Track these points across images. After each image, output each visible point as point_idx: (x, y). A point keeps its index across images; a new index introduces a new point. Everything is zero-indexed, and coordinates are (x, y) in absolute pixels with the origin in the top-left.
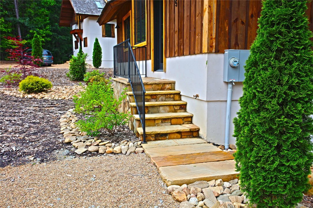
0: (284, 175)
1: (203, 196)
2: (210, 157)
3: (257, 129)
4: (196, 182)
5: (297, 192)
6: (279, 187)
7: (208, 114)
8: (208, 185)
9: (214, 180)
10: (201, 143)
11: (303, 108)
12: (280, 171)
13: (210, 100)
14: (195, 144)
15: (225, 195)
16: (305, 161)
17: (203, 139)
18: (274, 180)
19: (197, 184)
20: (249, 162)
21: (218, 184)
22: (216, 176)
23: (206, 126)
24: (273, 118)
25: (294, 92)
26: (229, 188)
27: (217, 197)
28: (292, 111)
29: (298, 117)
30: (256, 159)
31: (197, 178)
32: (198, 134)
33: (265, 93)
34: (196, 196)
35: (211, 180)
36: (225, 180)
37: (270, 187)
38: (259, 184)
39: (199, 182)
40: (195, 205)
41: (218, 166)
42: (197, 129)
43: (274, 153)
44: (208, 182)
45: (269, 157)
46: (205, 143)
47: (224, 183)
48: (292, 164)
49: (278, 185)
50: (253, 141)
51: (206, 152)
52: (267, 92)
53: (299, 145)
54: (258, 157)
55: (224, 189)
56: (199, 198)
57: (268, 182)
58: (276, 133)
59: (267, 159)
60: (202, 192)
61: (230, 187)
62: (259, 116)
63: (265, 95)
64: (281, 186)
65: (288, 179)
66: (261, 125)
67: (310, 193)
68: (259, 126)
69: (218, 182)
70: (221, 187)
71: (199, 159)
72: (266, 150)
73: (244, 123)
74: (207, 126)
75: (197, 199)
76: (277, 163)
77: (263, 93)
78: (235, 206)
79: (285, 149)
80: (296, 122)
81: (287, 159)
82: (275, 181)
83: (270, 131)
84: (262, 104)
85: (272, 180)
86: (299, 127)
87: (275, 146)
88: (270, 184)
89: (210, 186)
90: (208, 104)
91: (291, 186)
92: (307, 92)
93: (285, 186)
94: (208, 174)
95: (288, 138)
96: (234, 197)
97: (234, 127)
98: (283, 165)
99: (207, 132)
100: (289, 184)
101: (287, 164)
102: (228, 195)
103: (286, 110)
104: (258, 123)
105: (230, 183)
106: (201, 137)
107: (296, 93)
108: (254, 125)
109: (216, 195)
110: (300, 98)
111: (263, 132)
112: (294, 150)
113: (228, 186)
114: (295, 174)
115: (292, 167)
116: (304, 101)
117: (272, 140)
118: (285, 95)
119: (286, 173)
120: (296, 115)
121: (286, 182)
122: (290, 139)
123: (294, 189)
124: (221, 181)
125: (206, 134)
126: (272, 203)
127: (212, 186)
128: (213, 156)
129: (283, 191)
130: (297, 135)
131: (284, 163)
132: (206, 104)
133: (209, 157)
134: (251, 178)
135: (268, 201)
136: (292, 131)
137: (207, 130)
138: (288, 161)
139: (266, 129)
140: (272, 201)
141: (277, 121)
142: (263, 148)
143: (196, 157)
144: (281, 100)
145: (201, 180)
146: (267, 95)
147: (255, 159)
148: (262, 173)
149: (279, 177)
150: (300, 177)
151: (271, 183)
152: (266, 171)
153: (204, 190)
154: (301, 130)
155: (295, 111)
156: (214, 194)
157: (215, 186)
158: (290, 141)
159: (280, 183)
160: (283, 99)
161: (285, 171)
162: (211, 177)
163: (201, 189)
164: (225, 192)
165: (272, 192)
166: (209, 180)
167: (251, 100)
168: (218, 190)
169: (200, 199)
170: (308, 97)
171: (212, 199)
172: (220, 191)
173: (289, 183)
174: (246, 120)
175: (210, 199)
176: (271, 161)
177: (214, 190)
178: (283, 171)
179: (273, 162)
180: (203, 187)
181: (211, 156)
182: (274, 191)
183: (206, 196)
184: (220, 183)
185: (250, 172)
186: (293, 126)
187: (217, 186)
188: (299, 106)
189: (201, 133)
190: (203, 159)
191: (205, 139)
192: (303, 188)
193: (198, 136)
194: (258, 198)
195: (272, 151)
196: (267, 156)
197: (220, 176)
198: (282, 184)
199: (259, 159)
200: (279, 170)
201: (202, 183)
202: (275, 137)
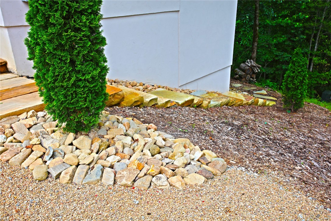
0: (82, 89)
1: (12, 132)
2: (21, 91)
3: (48, 47)
4: (3, 119)
5: (98, 102)
6: (80, 101)
7: (11, 42)
8: (18, 119)
9: (25, 113)
10: (12, 78)
11: (87, 20)
12: (79, 87)
13: (10, 26)
14: (4, 80)
15: (38, 124)
16: (98, 72)
17: (13, 73)
18: (74, 95)
19: (4, 121)
20: (49, 84)
21: (30, 116)
22: (27, 108)
23: (13, 57)
24: (60, 33)
25: (77, 3)
26: (44, 117)
27: (29, 129)
28: (77, 24)
29: (85, 30)
30: (54, 78)
31: (3, 114)
32: (7, 69)
33: (47, 6)
34: (4, 133)
35: (22, 113)
36: (38, 110)
37: (73, 104)
38: (62, 103)
39: (7, 118)
40: (2, 142)
41: (30, 98)
42: (4, 62)
43: (69, 69)
44: (19, 116)
45: (65, 74)
46: (16, 77)
47: (38, 113)
48: (87, 77)
49: (79, 100)
50: (46, 61)
51: (16, 86)
52: (50, 4)
53: (91, 58)
54: (55, 76)
55: (38, 119)
56: (7, 134)
57: (69, 99)
58: (66, 48)
59: (64, 76)
60: (11, 128)
61: (45, 115)
62: (47, 32)
63: (49, 8)
64: (82, 100)
65: (87, 92)
66: (51, 43)
67: (123, 105)
68: (48, 43)
69: (30, 113)
70: (35, 118)
71: (7, 95)
72: (61, 68)
73: (34, 43)
74: (15, 58)
75: (4, 136)
76: (73, 79)
77: (45, 6)
78: (48, 132)
79: (78, 63)
80: (84, 35)
81: (83, 73)
82: (76, 97)
83: (61, 47)
84: (47, 18)
85: (72, 96)
86: (88, 40)
87: (68, 63)
88: (71, 101)
89: (21, 119)
90: (8, 31)
91: (91, 98)
92: (89, 2)
93: (86, 99)
94: (17, 108)
95: (79, 53)
96: (48, 124)
97: (27, 49)
98: (81, 80)
99: (16, 64)
100: (89, 97)
101: (83, 78)
102: (42, 123)
103: (72, 23)
104: (47, 40)
105: (45, 112)
106: (11, 71)
107: (78, 4)
108: (44, 44)
109: (28, 126)
110: (83, 10)
111: (54, 49)
112: (88, 63)
113: (42, 115)
114: (92, 86)
115: (88, 80)
116: (88, 13)
117: (65, 57)
118: (68, 7)
119: (84, 87)
120: (82, 28)
121: (85, 95)
122: (81, 52)
123: (94, 101)
124: (33, 112)
125: (15, 66)
126: (78, 118)
127: (23, 119)
128: (25, 89)
129: (85, 104)
130: (87, 48)
131: (80, 78)
132: (6, 31)
133: (19, 91)
134: (54, 100)
135: (75, 117)
136: (81, 45)
137: (15, 61)
138: (84, 75)
139: (56, 45)
140: (77, 116)
141: (64, 35)
142: (58, 66)
143: (4, 94)
144: (65, 13)
145: (9, 116)
146: (50, 8)
147: (52, 79)
148: (62, 91)
149: (78, 92)
150: (97, 88)
151: (72, 99)
152: (65, 89)
153: (13, 125)
154: (90, 43)
155: (81, 24)
156: (26, 127)
157: (26, 118)
158: (81, 55)
159: (80, 98)
160: (66, 11)
161: (83, 85)
162: (21, 110)
163: (9, 125)
164: (38, 121)
165: (75, 108)
166: (18, 113)
167: (35, 16)
168: (31, 121)
169: (9, 135)
170: (91, 9)
171: (23, 132)
172: (32, 121)
173: (89, 95)
174: (36, 39)
175: (21, 133)
176: (67, 78)
177: (25, 123)
178: (81, 85)
179: (70, 79)
180: (13, 122)
181: (23, 89)
182: (77, 107)
183: (17, 131)
184: (32, 114)
185: (52, 94)
186: (81, 39)
187: (30, 117)
188: (84, 18)
189: (9, 66)
190: (13, 93)
191: (16, 72)
192: (102, 97)
193: (7, 71)
194: (64, 117)
195: (67, 68)
196: (63, 73)
197: (32, 107)
198: (82, 98)
199: (56, 78)
200: (78, 85)
201: (11, 119)
202: (67, 53)
